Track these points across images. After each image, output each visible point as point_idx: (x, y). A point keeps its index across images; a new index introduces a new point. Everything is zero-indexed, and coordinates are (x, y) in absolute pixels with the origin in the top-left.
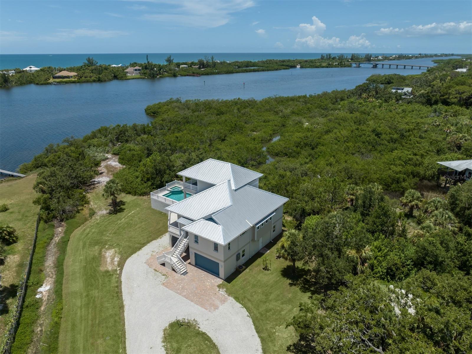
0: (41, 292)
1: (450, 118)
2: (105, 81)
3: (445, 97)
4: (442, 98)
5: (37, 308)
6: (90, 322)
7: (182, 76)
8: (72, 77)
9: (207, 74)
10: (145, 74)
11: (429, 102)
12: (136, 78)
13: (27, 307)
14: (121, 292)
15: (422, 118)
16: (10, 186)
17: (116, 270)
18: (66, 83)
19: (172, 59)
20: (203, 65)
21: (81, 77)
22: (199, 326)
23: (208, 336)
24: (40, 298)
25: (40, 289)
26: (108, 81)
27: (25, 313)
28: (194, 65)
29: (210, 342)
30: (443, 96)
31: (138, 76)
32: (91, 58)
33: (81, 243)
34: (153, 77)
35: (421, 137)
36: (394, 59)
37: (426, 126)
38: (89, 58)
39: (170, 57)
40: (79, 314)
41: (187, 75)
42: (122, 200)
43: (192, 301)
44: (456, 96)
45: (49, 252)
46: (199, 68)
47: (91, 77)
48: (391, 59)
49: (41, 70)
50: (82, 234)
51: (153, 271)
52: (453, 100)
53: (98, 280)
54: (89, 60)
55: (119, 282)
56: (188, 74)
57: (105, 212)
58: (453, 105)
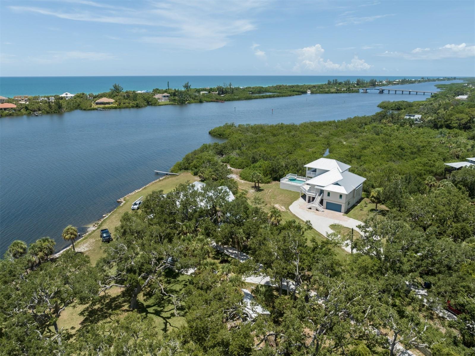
1: (452, 138)
3: (448, 122)
4: (446, 123)
8: (111, 103)
10: (174, 100)
11: (436, 126)
15: (431, 138)
17: (287, 211)
18: (108, 108)
20: (222, 91)
21: (120, 104)
22: (343, 225)
30: (446, 122)
34: (182, 103)
35: (432, 151)
36: (398, 84)
37: (435, 143)
38: (115, 85)
39: (188, 84)
41: (212, 101)
43: (334, 219)
44: (457, 121)
46: (219, 94)
47: (128, 103)
48: (395, 84)
49: (77, 96)
52: (454, 125)
55: (293, 214)
57: (253, 191)
58: (454, 129)
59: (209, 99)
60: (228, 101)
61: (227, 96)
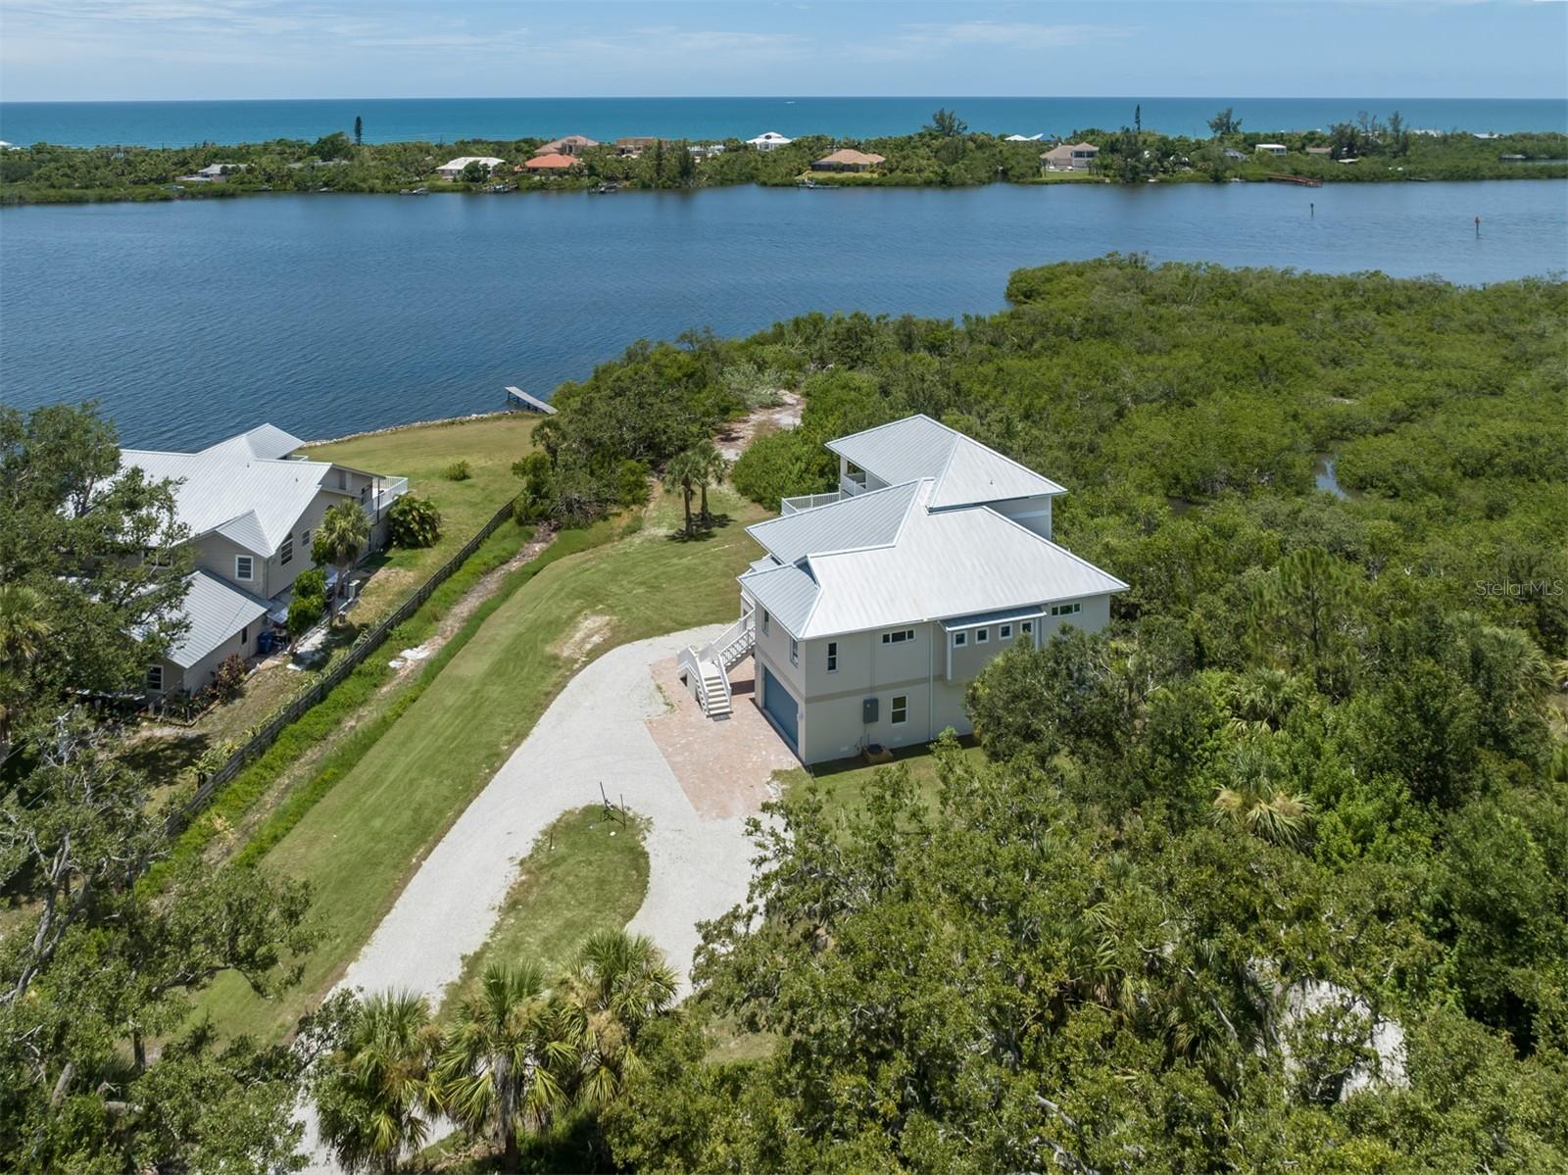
0: (405, 660)
2: (963, 185)
5: (376, 686)
6: (440, 741)
7: (1248, 181)
8: (864, 167)
9: (1357, 179)
10: (1106, 167)
12: (1069, 182)
13: (360, 673)
14: (547, 707)
16: (510, 429)
17: (576, 661)
18: (843, 184)
19: (1234, 120)
20: (1351, 147)
21: (891, 171)
22: (647, 834)
23: (647, 863)
24: (394, 670)
25: (407, 653)
26: (973, 185)
27: (349, 685)
28: (1318, 146)
29: (640, 875)
31: (1083, 174)
32: (947, 113)
33: (556, 586)
34: (1133, 179)
38: (942, 113)
39: (1228, 115)
40: (434, 721)
41: (1270, 180)
42: (729, 514)
43: (681, 780)
45: (479, 588)
46: (1335, 156)
47: (919, 171)
49: (793, 144)
50: (573, 568)
51: (653, 687)
53: (522, 668)
54: (940, 119)
55: (560, 686)
56: (1276, 175)
57: (663, 531)
59: (1268, 172)
60: (1349, 180)
61: (1366, 163)
